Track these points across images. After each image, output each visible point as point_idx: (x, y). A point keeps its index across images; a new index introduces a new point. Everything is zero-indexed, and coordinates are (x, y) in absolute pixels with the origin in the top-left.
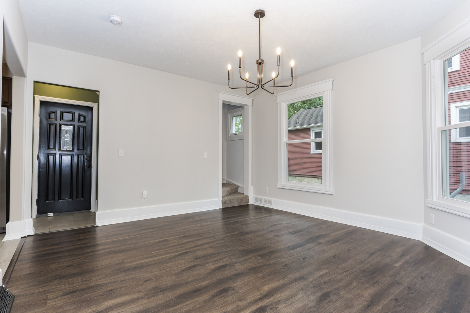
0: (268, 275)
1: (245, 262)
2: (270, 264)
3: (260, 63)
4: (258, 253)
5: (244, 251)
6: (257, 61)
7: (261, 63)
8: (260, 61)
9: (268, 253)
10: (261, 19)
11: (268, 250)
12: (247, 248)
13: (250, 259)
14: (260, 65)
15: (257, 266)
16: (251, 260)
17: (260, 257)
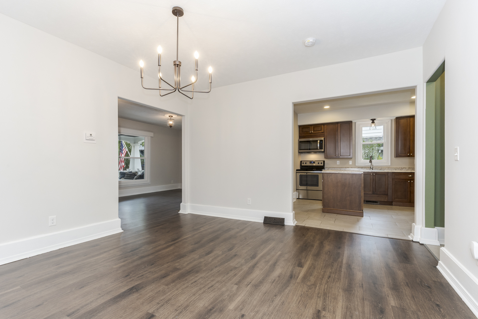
0: (170, 255)
1: (191, 261)
2: (167, 263)
3: (177, 65)
4: (180, 272)
5: (197, 272)
6: (175, 62)
7: (179, 65)
8: (177, 63)
9: (168, 275)
10: (179, 17)
11: (169, 278)
12: (197, 277)
13: (188, 264)
14: (177, 67)
15: (179, 259)
16: (186, 263)
17: (178, 267)
